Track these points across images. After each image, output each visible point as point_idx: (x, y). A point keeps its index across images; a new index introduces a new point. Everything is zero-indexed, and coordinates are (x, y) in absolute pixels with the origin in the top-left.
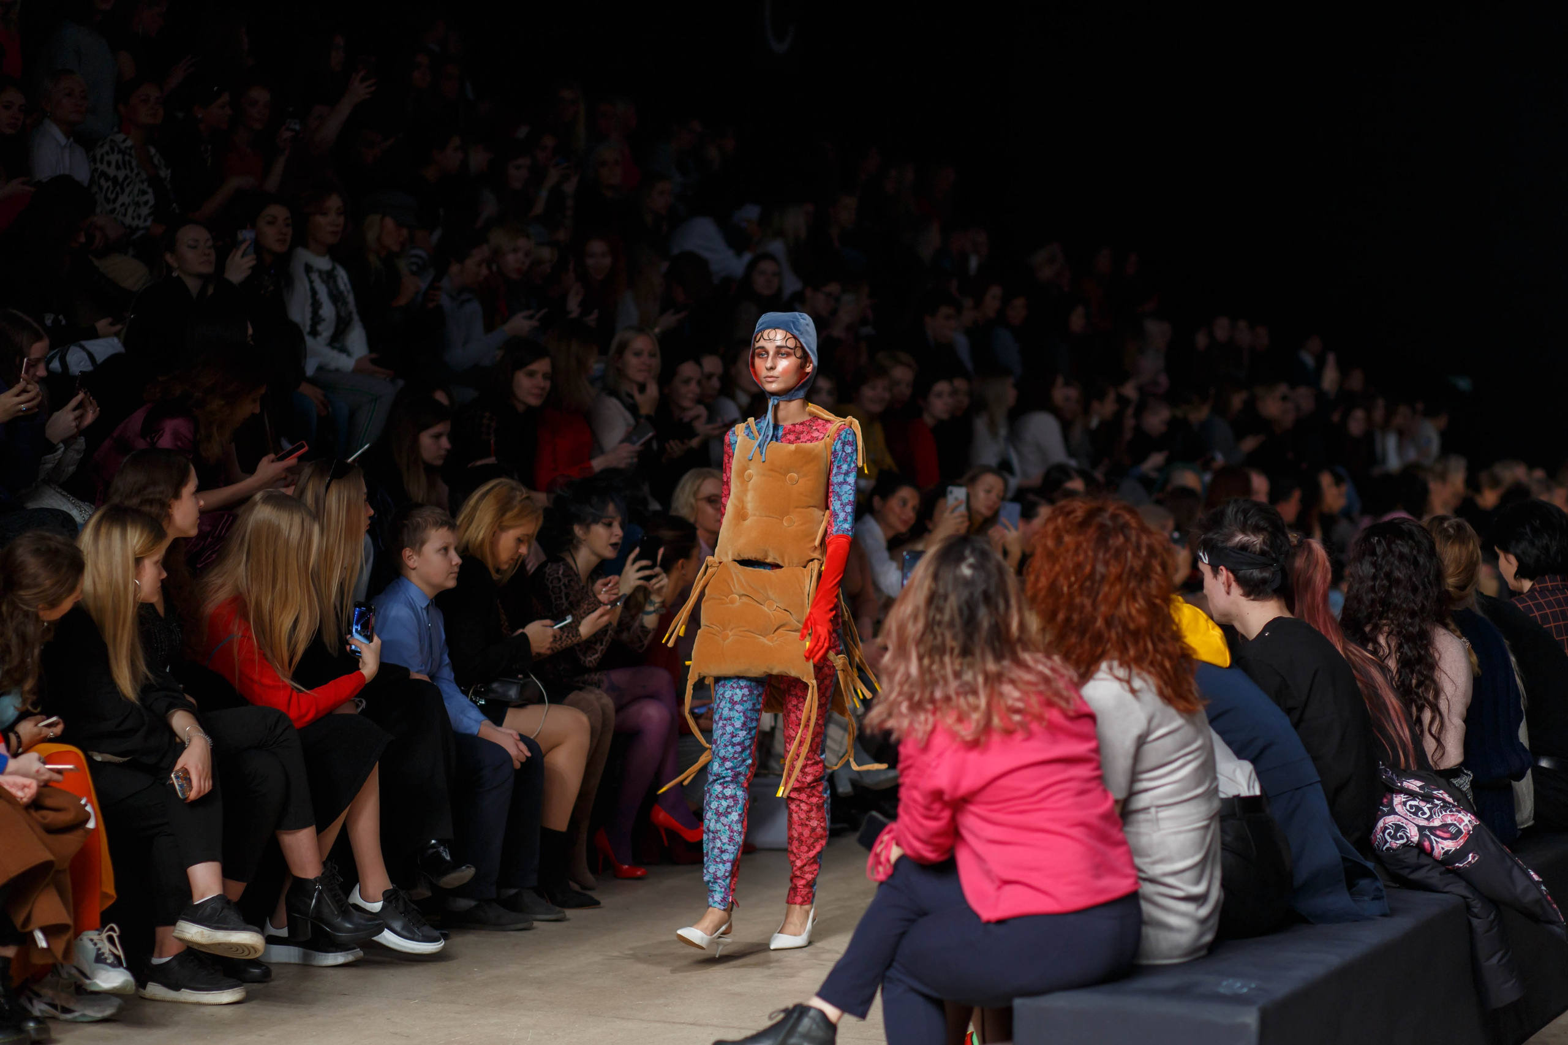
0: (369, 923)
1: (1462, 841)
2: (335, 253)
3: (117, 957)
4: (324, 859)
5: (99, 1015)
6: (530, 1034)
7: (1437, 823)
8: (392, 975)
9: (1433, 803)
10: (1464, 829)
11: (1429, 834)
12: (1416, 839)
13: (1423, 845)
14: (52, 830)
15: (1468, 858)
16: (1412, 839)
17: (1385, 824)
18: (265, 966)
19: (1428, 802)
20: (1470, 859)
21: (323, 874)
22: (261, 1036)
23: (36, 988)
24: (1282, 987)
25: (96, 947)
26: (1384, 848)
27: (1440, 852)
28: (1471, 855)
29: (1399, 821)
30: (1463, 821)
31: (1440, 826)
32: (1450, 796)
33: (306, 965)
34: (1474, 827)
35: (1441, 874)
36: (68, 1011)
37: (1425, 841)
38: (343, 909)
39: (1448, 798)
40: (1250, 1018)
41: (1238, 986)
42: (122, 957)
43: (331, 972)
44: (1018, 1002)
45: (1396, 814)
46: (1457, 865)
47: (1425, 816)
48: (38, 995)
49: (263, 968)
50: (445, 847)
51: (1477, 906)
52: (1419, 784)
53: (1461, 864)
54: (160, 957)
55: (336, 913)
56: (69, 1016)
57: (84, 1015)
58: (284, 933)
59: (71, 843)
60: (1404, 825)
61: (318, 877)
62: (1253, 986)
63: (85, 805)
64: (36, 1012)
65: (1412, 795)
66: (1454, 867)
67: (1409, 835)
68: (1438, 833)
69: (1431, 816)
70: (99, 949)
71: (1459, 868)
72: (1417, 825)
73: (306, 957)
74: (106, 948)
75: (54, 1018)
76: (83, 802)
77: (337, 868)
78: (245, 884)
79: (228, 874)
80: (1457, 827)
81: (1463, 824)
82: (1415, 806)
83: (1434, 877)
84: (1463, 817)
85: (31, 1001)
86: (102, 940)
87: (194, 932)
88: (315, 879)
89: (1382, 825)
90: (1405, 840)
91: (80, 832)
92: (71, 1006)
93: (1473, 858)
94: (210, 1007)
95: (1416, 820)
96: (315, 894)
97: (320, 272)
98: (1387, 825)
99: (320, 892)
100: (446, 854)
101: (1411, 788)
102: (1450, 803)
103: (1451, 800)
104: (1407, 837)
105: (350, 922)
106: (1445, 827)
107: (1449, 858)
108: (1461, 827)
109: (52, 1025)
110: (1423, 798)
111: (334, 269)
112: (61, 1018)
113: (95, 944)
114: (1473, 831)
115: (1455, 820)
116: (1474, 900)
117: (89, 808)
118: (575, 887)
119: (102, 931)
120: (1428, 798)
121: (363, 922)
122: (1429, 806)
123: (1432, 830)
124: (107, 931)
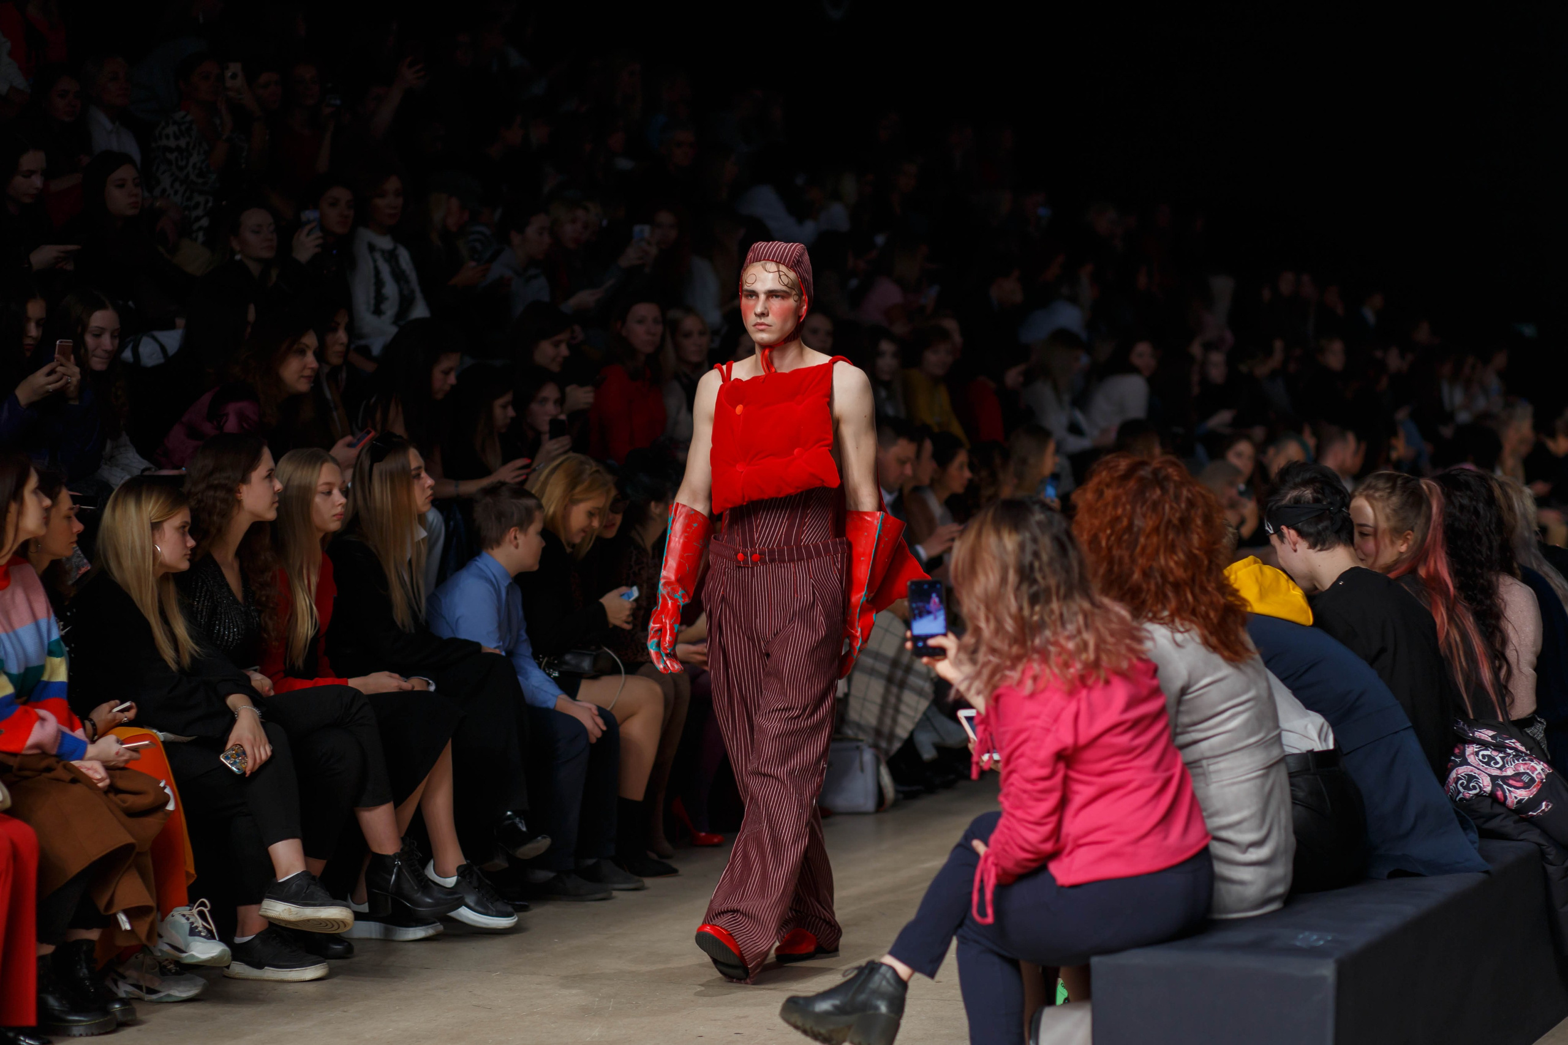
0: (449, 897)
1: (1535, 789)
2: (397, 233)
3: (210, 931)
4: (402, 835)
5: (185, 995)
6: (612, 1003)
7: (1509, 772)
8: (473, 948)
9: (1505, 752)
10: (1538, 778)
11: (1501, 783)
12: (1488, 789)
13: (1496, 796)
14: (133, 813)
15: (1542, 807)
16: (1484, 789)
17: (1457, 774)
18: (347, 942)
19: (1500, 752)
20: (1543, 808)
21: (402, 850)
22: (345, 1012)
23: (121, 970)
24: (1358, 939)
25: (189, 922)
26: (1458, 799)
27: (1513, 802)
28: (1544, 803)
29: (1471, 771)
30: (1536, 769)
31: (1513, 776)
32: (1523, 745)
33: (387, 939)
34: (1547, 776)
35: (1515, 822)
36: (155, 992)
37: (1497, 790)
38: (423, 884)
39: (1520, 746)
40: (1327, 971)
41: (1314, 939)
42: (214, 931)
43: (412, 946)
44: (1095, 960)
45: (1469, 764)
46: (1530, 813)
47: (1498, 766)
48: (124, 977)
49: (346, 944)
50: (521, 819)
51: (1552, 853)
52: (1491, 733)
53: (1535, 812)
54: (243, 936)
55: (416, 888)
56: (154, 997)
57: (169, 996)
58: (365, 908)
59: (152, 825)
60: (1477, 775)
61: (397, 853)
62: (1329, 938)
63: (164, 788)
64: (122, 994)
65: (1484, 745)
66: (1528, 815)
67: (1481, 785)
68: (1511, 782)
69: (1503, 766)
70: (192, 923)
71: (1532, 816)
72: (1489, 775)
73: (387, 932)
74: (199, 923)
75: (140, 999)
76: (162, 785)
77: (416, 844)
78: (325, 862)
79: (309, 852)
80: (1530, 775)
81: (1536, 772)
82: (1488, 756)
83: (1509, 825)
84: (1535, 765)
85: (116, 983)
86: (193, 915)
87: (279, 910)
88: (395, 855)
89: (1455, 776)
90: (1478, 790)
91: (160, 815)
92: (156, 986)
93: (1547, 806)
94: (292, 984)
95: (1489, 770)
96: (395, 870)
97: (383, 252)
98: (1459, 776)
99: (400, 868)
100: (522, 825)
101: (1482, 738)
102: (1522, 752)
103: (1523, 749)
104: (1480, 787)
105: (430, 897)
106: (1518, 775)
107: (1523, 807)
108: (1534, 776)
109: (136, 1006)
110: (1497, 748)
111: (395, 249)
112: (146, 999)
113: (188, 919)
114: (1546, 779)
115: (1528, 769)
116: (1549, 847)
117: (168, 791)
118: (654, 856)
119: (193, 907)
120: (1500, 747)
121: (443, 896)
122: (1501, 755)
123: (1505, 779)
124: (197, 907)
